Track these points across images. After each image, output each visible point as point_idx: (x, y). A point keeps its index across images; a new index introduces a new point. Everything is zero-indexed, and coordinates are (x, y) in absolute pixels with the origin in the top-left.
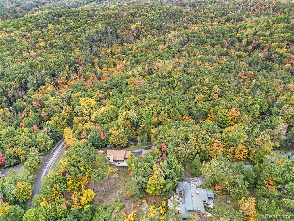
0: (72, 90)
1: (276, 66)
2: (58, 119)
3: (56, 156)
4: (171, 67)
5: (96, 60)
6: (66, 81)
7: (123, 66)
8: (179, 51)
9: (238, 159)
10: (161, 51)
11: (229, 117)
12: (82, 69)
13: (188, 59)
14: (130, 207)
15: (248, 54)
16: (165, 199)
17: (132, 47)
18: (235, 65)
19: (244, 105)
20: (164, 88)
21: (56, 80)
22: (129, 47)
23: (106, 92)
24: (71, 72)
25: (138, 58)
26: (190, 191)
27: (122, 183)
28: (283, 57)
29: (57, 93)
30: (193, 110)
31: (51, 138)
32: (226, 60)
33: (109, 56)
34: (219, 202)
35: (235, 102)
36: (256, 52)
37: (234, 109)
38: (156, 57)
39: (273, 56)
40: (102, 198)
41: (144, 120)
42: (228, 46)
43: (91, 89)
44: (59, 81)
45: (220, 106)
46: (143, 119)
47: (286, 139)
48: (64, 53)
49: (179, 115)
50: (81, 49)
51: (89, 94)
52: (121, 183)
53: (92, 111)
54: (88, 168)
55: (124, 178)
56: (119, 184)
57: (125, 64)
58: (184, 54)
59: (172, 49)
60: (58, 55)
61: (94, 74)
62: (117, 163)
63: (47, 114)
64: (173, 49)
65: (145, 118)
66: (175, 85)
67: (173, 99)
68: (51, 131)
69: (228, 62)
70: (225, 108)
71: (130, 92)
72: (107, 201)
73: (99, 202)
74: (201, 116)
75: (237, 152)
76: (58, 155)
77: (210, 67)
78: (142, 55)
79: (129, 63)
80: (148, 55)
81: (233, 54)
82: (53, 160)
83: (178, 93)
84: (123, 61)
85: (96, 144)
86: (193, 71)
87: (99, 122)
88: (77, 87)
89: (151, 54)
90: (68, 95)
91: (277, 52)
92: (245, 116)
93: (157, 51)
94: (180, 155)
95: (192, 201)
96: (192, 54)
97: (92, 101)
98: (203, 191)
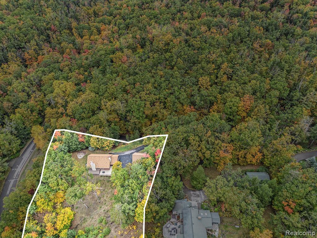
0: (42, 69)
1: (299, 30)
2: (25, 112)
3: (26, 160)
4: (169, 36)
5: (74, 24)
6: (36, 55)
7: (110, 32)
8: (179, 11)
9: (249, 163)
10: (157, 11)
11: (241, 107)
12: (56, 38)
13: (190, 23)
14: (116, 233)
15: (265, 14)
16: (159, 224)
17: (121, 5)
18: (249, 31)
19: (260, 91)
20: (159, 67)
21: (23, 54)
22: (117, 6)
23: (87, 71)
24: (41, 43)
25: (128, 21)
26: (190, 216)
27: (109, 196)
28: (307, 18)
29: (24, 74)
30: (196, 99)
31: (17, 138)
32: (238, 23)
33: (92, 18)
34: (226, 227)
35: (248, 87)
36: (275, 12)
37: (247, 96)
38: (151, 19)
39: (295, 16)
40: (84, 215)
41: (134, 114)
42: (241, 3)
43: (67, 68)
44: (26, 56)
45: (229, 93)
46: (132, 112)
47: (310, 135)
48: (32, 15)
49: (179, 105)
50: (54, 10)
51: (65, 75)
52: (107, 197)
53: (68, 100)
54: (61, 185)
55: (110, 190)
56: (105, 198)
57: (111, 29)
58: (186, 14)
59: (171, 7)
60: (24, 19)
61: (72, 45)
62: (101, 171)
63: (10, 104)
64: (173, 8)
65: (136, 110)
66: (173, 63)
67: (171, 84)
68: (16, 129)
69: (241, 26)
70: (236, 96)
71: (116, 73)
72: (91, 220)
73: (81, 221)
74: (206, 105)
75: (249, 156)
76: (29, 159)
77: (218, 35)
78: (133, 17)
79: (116, 28)
80: (140, 17)
81: (247, 14)
82: (22, 166)
83: (177, 75)
84: (110, 24)
85: (73, 147)
86: (196, 42)
87: (77, 116)
88: (50, 65)
89: (145, 16)
90: (38, 76)
91: (300, 10)
92: (261, 106)
93: (152, 12)
94: (177, 167)
95: (193, 231)
96: (196, 15)
97: (68, 86)
98: (206, 214)
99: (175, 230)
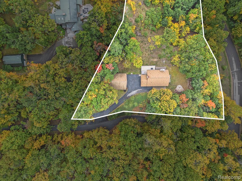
26: (71, 15)
98: (59, 19)
99: (85, 12)
